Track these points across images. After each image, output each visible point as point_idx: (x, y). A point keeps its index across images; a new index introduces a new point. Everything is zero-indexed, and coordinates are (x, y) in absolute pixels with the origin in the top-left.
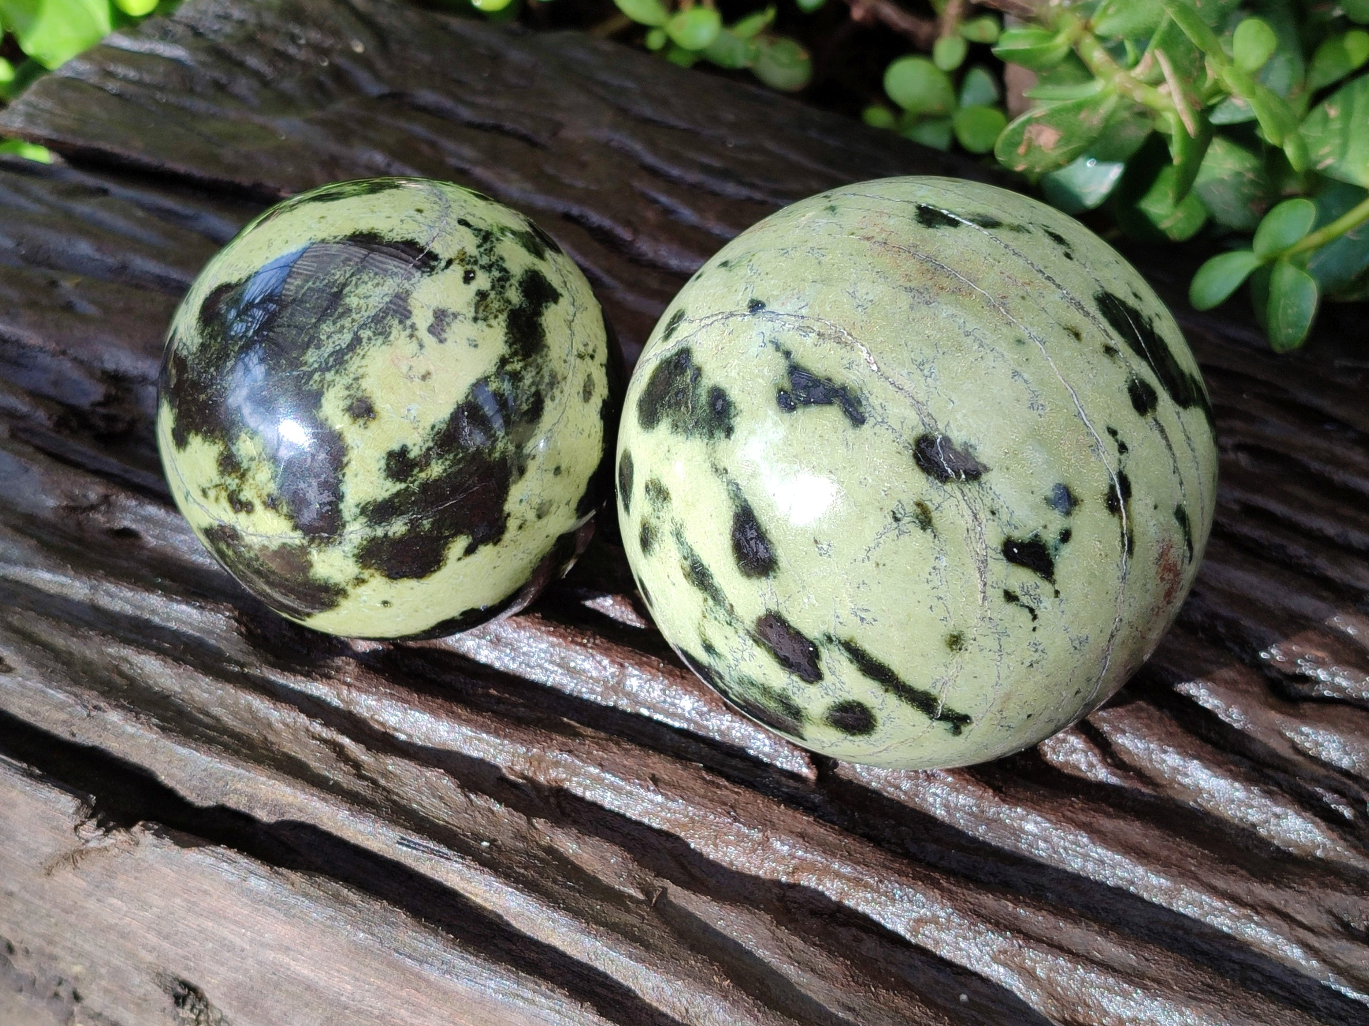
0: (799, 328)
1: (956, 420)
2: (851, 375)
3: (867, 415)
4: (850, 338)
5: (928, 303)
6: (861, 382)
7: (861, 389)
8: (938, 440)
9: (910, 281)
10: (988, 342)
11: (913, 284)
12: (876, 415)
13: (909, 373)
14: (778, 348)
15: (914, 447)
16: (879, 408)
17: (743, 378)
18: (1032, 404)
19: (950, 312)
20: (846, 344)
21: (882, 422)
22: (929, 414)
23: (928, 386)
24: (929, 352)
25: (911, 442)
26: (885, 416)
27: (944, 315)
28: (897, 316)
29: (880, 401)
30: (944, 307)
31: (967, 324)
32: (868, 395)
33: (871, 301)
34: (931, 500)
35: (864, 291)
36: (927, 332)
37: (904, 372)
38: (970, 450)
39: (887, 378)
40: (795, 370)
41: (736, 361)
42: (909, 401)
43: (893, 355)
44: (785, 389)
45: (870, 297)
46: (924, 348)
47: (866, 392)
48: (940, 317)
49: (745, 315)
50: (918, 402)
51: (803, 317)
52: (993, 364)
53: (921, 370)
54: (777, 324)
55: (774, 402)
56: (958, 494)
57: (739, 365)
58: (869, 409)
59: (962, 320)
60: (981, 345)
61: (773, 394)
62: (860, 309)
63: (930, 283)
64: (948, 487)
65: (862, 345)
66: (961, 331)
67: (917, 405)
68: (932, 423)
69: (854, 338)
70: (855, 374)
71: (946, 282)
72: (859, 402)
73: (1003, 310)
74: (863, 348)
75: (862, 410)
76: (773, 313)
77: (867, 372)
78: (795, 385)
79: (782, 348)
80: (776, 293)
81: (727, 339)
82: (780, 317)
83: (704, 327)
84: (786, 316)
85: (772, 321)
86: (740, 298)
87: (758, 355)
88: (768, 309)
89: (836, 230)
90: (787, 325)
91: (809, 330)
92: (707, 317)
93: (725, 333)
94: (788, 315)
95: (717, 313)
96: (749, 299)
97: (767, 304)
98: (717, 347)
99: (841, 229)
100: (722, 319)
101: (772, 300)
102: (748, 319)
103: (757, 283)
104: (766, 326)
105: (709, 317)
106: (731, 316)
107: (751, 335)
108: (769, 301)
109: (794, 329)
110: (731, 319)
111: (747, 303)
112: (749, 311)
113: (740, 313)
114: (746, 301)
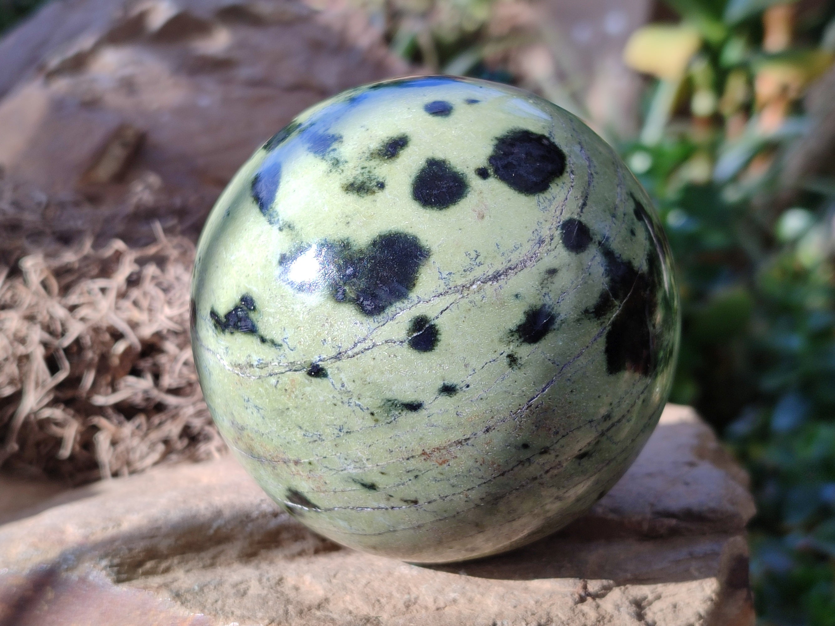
0: (266, 365)
2: (224, 343)
4: (237, 372)
14: (274, 343)
17: (286, 307)
20: (236, 366)
33: (246, 408)
35: (255, 415)
40: (252, 330)
41: (301, 319)
44: (252, 312)
45: (249, 411)
49: (320, 360)
51: (271, 375)
54: (284, 362)
55: (255, 298)
57: (296, 316)
61: (258, 304)
65: (229, 370)
69: (234, 373)
72: (215, 326)
74: (227, 368)
76: (295, 371)
77: (220, 351)
78: (247, 317)
79: (270, 344)
80: (308, 389)
81: (324, 334)
82: (287, 369)
83: (365, 339)
84: (283, 371)
85: (291, 363)
86: (342, 375)
87: (284, 330)
88: (303, 373)
89: (326, 463)
90: (277, 364)
91: (260, 366)
92: (368, 349)
93: (332, 340)
94: (282, 373)
95: (359, 356)
96: (330, 376)
97: (308, 377)
98: (332, 326)
99: (325, 466)
100: (346, 352)
101: (307, 382)
102: (315, 359)
103: (336, 394)
104: (294, 357)
105: (365, 349)
106: (338, 357)
107: (301, 344)
108: (308, 380)
109: (271, 363)
110: (334, 354)
111: (329, 372)
112: (321, 366)
113: (329, 362)
114: (331, 373)
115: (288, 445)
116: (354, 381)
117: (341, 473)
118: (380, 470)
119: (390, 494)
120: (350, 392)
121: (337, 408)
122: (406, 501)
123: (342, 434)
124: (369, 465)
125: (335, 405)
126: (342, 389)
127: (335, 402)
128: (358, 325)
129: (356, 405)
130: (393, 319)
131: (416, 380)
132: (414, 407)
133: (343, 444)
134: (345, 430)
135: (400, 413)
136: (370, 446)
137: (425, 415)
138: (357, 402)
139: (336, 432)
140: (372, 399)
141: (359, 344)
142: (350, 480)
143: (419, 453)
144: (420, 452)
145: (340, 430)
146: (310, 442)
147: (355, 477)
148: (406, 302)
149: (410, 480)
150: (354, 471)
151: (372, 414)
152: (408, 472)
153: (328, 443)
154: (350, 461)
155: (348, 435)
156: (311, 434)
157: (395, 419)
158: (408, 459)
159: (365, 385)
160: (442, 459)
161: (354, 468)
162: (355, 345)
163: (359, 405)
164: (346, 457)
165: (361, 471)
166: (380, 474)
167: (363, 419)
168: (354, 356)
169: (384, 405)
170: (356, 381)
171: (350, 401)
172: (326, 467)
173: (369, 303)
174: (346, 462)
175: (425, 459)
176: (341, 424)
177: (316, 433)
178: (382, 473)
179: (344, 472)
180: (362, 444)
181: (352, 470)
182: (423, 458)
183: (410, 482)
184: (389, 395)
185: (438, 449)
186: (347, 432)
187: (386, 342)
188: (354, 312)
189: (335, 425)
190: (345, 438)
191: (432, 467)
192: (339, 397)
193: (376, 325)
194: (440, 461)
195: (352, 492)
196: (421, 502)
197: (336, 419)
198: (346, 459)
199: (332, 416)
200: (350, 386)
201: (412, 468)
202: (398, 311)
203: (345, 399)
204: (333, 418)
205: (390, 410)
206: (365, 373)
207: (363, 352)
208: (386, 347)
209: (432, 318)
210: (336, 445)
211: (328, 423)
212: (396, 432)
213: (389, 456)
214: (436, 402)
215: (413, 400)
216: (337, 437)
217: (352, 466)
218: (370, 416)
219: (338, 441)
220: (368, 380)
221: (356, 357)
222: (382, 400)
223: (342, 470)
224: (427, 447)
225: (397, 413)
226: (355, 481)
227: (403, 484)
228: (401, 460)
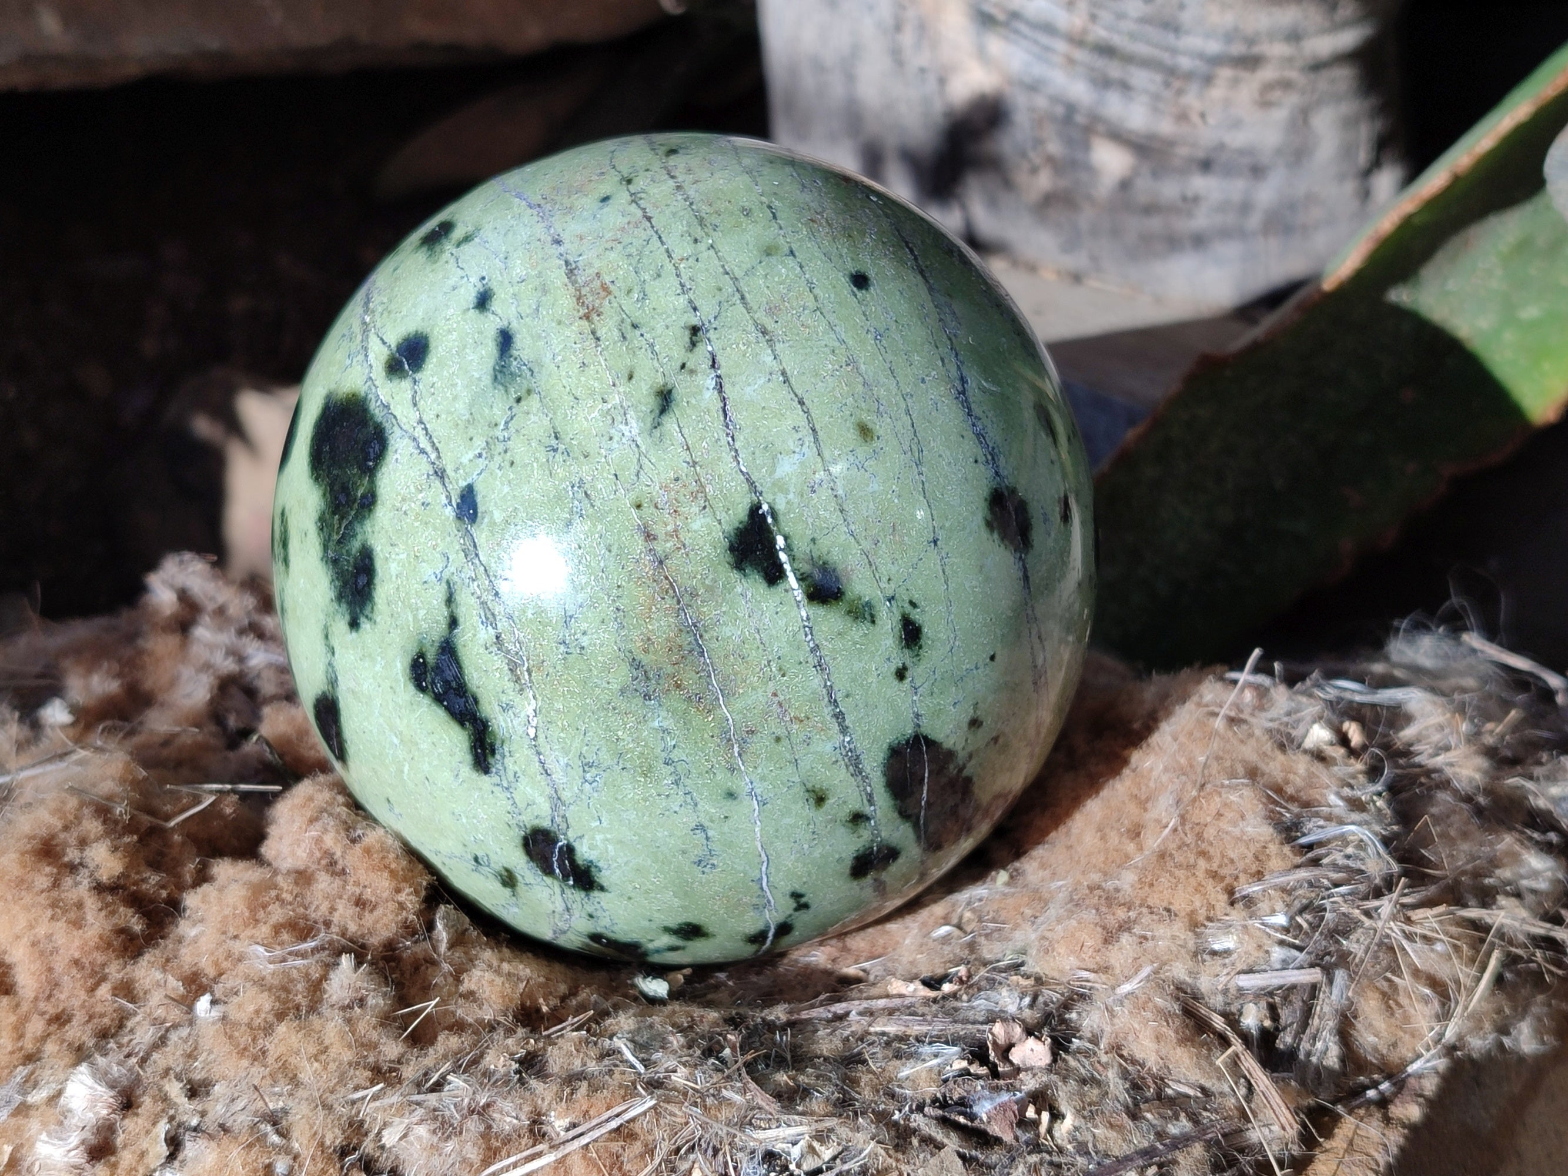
0: (485, 606)
1: (593, 838)
2: (501, 718)
3: (494, 770)
4: (527, 677)
5: (647, 697)
6: (507, 735)
7: (503, 742)
8: (560, 844)
9: (646, 651)
10: (688, 782)
11: (645, 659)
12: (503, 778)
13: (567, 765)
14: (450, 600)
15: (528, 831)
16: (511, 774)
17: (398, 590)
18: (700, 861)
19: (665, 724)
20: (517, 680)
21: (507, 789)
22: (564, 817)
23: (582, 791)
24: (606, 757)
25: (528, 826)
26: (513, 785)
27: (656, 724)
28: (598, 691)
29: (517, 768)
30: (664, 714)
31: (676, 751)
32: (507, 754)
33: (583, 648)
34: (523, 877)
35: (584, 626)
36: (620, 733)
37: (563, 761)
38: (593, 869)
39: (539, 753)
40: (448, 649)
42: (549, 791)
43: (562, 735)
44: (427, 660)
45: (585, 641)
46: (604, 749)
47: (506, 749)
48: (651, 724)
49: (450, 503)
50: (559, 798)
51: (497, 594)
52: (677, 809)
53: (584, 771)
54: (469, 570)
55: (408, 661)
56: (558, 890)
57: (404, 565)
58: (499, 766)
59: (673, 742)
60: (676, 783)
61: (412, 650)
62: (562, 648)
63: (670, 669)
64: (548, 880)
65: (534, 697)
66: (664, 755)
67: (557, 801)
68: (563, 826)
69: (531, 681)
70: (505, 721)
71: (690, 679)
72: (493, 752)
73: (736, 749)
74: (533, 702)
75: (491, 760)
76: (475, 546)
77: (520, 730)
78: (438, 667)
79: (453, 605)
80: (498, 516)
81: (416, 507)
82: (476, 561)
83: (415, 439)
84: (482, 568)
85: (466, 556)
86: (465, 460)
87: (425, 582)
88: (474, 530)
89: (629, 474)
90: (476, 583)
91: (491, 619)
92: (426, 429)
93: (421, 491)
94: (486, 570)
95: (436, 441)
96: (469, 481)
97: (479, 519)
98: (404, 500)
99: (635, 478)
100: (433, 463)
101: (486, 520)
102: (450, 512)
103: (494, 465)
104: (457, 552)
105: (427, 434)
106: (440, 474)
107: (436, 545)
108: (483, 519)
109: (478, 598)
110: (437, 483)
111: (465, 484)
112: (459, 501)
113: (450, 487)
114: (465, 480)
115: (614, 549)
116: (471, 439)
117: (643, 448)
118: (624, 380)
119: (679, 367)
120: (487, 443)
121: (517, 461)
122: (693, 344)
123: (562, 447)
124: (615, 400)
125: (512, 463)
126: (484, 455)
127: (507, 464)
128: (398, 456)
129: (506, 428)
130: (387, 407)
131: (465, 347)
132: (505, 340)
133: (580, 444)
134: (554, 442)
135: (516, 359)
136: (576, 398)
137: (519, 323)
138: (502, 427)
139: (559, 457)
140: (495, 405)
141: (421, 446)
142: (657, 433)
143: (587, 323)
144: (585, 323)
145: (555, 450)
146: (593, 506)
147: (649, 424)
148: (370, 396)
149: (642, 335)
150: (634, 425)
151: (519, 400)
152: (624, 338)
153: (585, 471)
154: (613, 431)
155: (562, 435)
156: (576, 502)
157: (525, 365)
158: (598, 339)
159: (474, 419)
160: (600, 291)
161: (626, 424)
162: (423, 451)
163: (506, 423)
164: (606, 438)
165: (631, 414)
166: (634, 381)
167: (528, 413)
168: (437, 449)
169: (502, 384)
170: (470, 434)
171: (502, 438)
172: (637, 475)
173: (371, 450)
174: (616, 439)
175: (598, 315)
176: (543, 449)
177: (571, 493)
178: (631, 377)
179: (639, 441)
180: (575, 412)
181: (634, 427)
182: (596, 318)
183: (647, 336)
184: (487, 380)
185: (578, 299)
186: (557, 438)
187: (415, 405)
188: (384, 469)
189: (548, 461)
190: (568, 440)
191: (615, 305)
192: (498, 459)
193: (396, 428)
194: (603, 294)
195: (685, 431)
196: (695, 321)
197: (535, 458)
198: (611, 439)
199: (533, 466)
200: (479, 443)
201: (616, 333)
202: (379, 403)
203: (500, 447)
204: (535, 464)
205: (511, 374)
206: (457, 425)
207: (431, 437)
208: (421, 404)
209: (389, 352)
210: (586, 457)
211: (547, 472)
212: (547, 361)
213: (592, 367)
214: (499, 311)
215: (494, 343)
216: (568, 455)
217: (623, 427)
218: (523, 403)
219: (576, 452)
220: (468, 416)
221: (437, 445)
222: (495, 388)
223: (637, 446)
224: (575, 312)
225: (515, 363)
226: (657, 425)
227: (652, 345)
228: (599, 349)
